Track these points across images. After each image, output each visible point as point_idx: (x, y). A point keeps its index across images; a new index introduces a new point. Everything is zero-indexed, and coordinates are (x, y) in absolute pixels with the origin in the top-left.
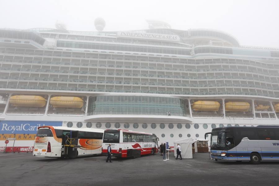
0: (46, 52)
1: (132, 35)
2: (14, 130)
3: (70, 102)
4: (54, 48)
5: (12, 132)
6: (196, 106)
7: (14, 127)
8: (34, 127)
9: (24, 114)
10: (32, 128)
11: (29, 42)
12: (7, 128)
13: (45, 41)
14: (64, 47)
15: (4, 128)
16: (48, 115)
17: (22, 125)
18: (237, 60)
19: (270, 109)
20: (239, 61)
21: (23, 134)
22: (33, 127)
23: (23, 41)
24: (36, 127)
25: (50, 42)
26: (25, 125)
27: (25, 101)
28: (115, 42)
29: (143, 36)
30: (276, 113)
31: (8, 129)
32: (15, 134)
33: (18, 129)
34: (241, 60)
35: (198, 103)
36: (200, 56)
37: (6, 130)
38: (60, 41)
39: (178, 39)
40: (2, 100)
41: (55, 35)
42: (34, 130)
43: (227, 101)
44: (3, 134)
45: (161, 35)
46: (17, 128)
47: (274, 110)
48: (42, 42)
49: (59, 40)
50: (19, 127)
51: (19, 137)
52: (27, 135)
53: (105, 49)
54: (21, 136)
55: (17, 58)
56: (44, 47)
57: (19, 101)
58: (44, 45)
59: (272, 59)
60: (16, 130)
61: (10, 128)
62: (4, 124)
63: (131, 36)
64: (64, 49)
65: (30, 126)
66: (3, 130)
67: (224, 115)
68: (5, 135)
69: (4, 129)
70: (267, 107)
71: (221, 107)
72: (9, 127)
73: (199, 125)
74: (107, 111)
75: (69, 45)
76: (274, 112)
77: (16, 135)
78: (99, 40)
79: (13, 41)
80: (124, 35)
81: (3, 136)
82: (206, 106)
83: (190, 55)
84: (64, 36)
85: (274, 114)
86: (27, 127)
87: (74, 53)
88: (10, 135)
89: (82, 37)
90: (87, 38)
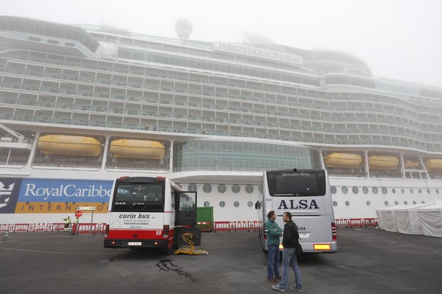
0: (101, 63)
1: (236, 50)
2: (48, 194)
3: (145, 149)
4: (114, 58)
5: (45, 199)
6: (331, 160)
7: (47, 189)
8: (84, 190)
9: (65, 168)
10: (80, 192)
11: (73, 45)
12: (35, 191)
13: (99, 47)
14: (130, 59)
15: (30, 192)
16: (108, 170)
17: (62, 186)
18: (383, 97)
19: (420, 167)
20: (385, 98)
21: (65, 203)
22: (82, 191)
23: (62, 42)
24: (87, 190)
25: (107, 49)
26: (67, 187)
27: (67, 145)
28: (211, 56)
29: (252, 52)
30: (428, 172)
31: (37, 193)
32: (49, 203)
33: (55, 194)
34: (387, 98)
35: (334, 156)
36: (333, 88)
37: (32, 195)
38: (123, 48)
39: (301, 61)
40: (25, 143)
41: (115, 38)
42: (83, 195)
43: (371, 154)
44: (27, 203)
45: (278, 54)
46: (53, 192)
47: (425, 168)
48: (93, 47)
49: (121, 46)
50: (56, 191)
51: (57, 208)
52: (71, 204)
53: (197, 67)
54: (60, 206)
55: (50, 70)
56: (96, 56)
57: (55, 144)
58: (96, 53)
59: (421, 99)
60: (51, 195)
61: (41, 192)
62: (28, 185)
63: (234, 50)
64: (131, 62)
65: (77, 188)
66: (27, 194)
67: (367, 174)
68: (31, 204)
69: (29, 194)
70: (417, 164)
71: (363, 162)
72: (38, 190)
73: (337, 188)
74: (206, 165)
75: (138, 56)
76: (426, 171)
77: (52, 203)
78: (186, 53)
79: (44, 40)
80: (224, 47)
81: (28, 206)
82: (345, 160)
83: (319, 86)
84: (129, 41)
85: (426, 174)
86: (70, 191)
87: (149, 69)
88: (41, 203)
89: (159, 46)
90: (166, 47)
